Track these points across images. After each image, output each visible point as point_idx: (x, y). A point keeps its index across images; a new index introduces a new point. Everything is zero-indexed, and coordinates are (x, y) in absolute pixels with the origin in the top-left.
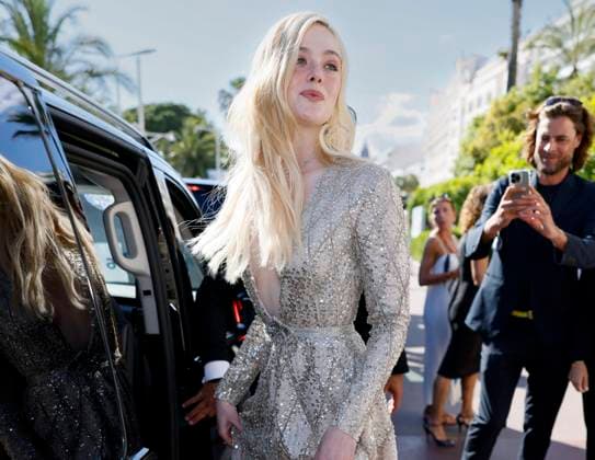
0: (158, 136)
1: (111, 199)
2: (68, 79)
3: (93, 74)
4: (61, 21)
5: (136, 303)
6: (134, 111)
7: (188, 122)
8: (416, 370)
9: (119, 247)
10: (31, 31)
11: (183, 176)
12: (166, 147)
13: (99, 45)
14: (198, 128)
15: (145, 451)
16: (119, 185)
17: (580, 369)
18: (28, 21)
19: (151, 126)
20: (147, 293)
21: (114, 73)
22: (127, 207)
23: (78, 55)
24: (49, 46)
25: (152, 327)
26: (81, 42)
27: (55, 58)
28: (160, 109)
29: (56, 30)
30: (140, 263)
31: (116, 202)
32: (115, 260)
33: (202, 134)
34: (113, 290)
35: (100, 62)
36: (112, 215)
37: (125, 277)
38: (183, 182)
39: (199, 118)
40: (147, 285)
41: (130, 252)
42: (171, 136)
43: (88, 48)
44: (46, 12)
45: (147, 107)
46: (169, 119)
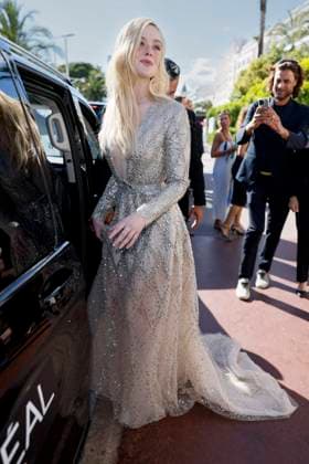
0: (76, 80)
1: (50, 112)
2: (29, 49)
3: (42, 47)
4: (24, 19)
5: (63, 166)
6: (63, 66)
7: (92, 72)
8: (210, 202)
9: (55, 137)
10: (9, 24)
11: (89, 100)
12: (80, 85)
13: (45, 31)
14: (98, 75)
15: (67, 243)
16: (54, 104)
17: (294, 202)
18: (7, 18)
19: (72, 74)
20: (69, 161)
21: (53, 46)
22: (59, 116)
23: (34, 37)
24: (18, 32)
25: (72, 179)
26: (35, 30)
27: (21, 38)
28: (77, 66)
29: (22, 24)
30: (66, 145)
31: (53, 113)
32: (53, 144)
33: (100, 79)
34: (52, 160)
35: (45, 40)
36: (50, 119)
37: (58, 153)
38: (88, 103)
39: (98, 71)
40: (69, 157)
41: (60, 140)
42: (83, 80)
43: (40, 33)
44: (17, 14)
45: (70, 64)
46: (82, 71)
